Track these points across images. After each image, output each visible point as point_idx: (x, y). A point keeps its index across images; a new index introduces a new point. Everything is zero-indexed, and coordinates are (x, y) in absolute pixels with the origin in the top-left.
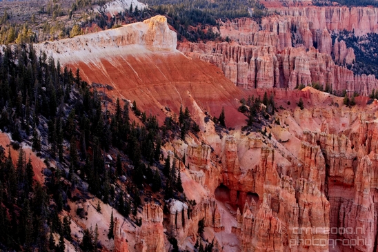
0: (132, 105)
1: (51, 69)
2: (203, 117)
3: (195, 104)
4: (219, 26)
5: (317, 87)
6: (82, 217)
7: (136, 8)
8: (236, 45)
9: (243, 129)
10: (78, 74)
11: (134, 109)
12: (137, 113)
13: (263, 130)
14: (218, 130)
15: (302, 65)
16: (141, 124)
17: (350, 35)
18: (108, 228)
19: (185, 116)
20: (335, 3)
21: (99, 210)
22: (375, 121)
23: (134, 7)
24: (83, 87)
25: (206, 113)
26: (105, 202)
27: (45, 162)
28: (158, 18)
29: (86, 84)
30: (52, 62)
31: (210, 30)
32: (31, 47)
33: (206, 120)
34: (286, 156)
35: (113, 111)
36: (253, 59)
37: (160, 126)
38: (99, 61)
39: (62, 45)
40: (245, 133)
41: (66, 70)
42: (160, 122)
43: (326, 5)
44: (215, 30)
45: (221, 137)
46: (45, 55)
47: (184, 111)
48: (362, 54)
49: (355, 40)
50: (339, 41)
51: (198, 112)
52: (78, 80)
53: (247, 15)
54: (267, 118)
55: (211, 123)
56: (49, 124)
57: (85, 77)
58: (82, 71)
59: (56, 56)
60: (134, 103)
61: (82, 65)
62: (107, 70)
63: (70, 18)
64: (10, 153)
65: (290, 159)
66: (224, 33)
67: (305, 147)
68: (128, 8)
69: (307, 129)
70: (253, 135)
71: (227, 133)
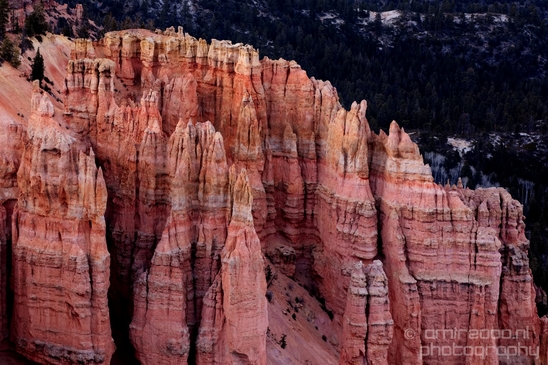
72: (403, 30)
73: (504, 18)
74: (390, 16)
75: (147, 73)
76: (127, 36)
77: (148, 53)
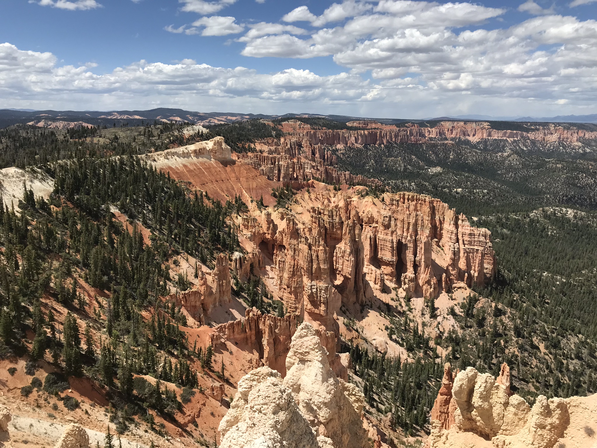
0: (204, 193)
1: (152, 171)
2: (250, 200)
3: (244, 192)
4: (254, 143)
5: (318, 180)
6: (177, 266)
7: (202, 132)
8: (265, 154)
9: (275, 207)
10: (169, 175)
11: (207, 196)
12: (209, 199)
13: (286, 207)
14: (259, 208)
15: (306, 166)
16: (211, 206)
17: (334, 148)
18: (194, 271)
19: (238, 200)
20: (324, 128)
21: (187, 260)
22: (352, 199)
23: (200, 131)
24: (172, 182)
25: (251, 197)
26: (191, 255)
27: (151, 232)
28: (218, 138)
29: (175, 181)
30: (151, 167)
31: (249, 146)
32: (137, 157)
33: (252, 201)
34: (301, 222)
35: (192, 197)
36: (277, 163)
37: (223, 206)
38: (181, 165)
39: (157, 156)
40: (276, 209)
41: (160, 172)
42: (224, 204)
43: (319, 129)
44: (252, 146)
45: (261, 212)
46: (146, 163)
47: (238, 197)
48: (341, 159)
49: (337, 150)
50: (327, 151)
51: (247, 198)
52: (169, 179)
53: (272, 136)
54: (289, 200)
55: (255, 203)
56: (152, 207)
57: (174, 176)
58: (171, 172)
59: (153, 164)
60: (206, 193)
61: (170, 168)
62: (187, 171)
63: (159, 138)
64: (127, 226)
65: (304, 224)
66: (258, 147)
67: (312, 217)
68: (197, 132)
69: (312, 206)
70: (281, 210)
71: (265, 209)
72: (462, 193)
73: (486, 191)
74: (459, 190)
75: (406, 201)
76: (402, 193)
77: (406, 197)
